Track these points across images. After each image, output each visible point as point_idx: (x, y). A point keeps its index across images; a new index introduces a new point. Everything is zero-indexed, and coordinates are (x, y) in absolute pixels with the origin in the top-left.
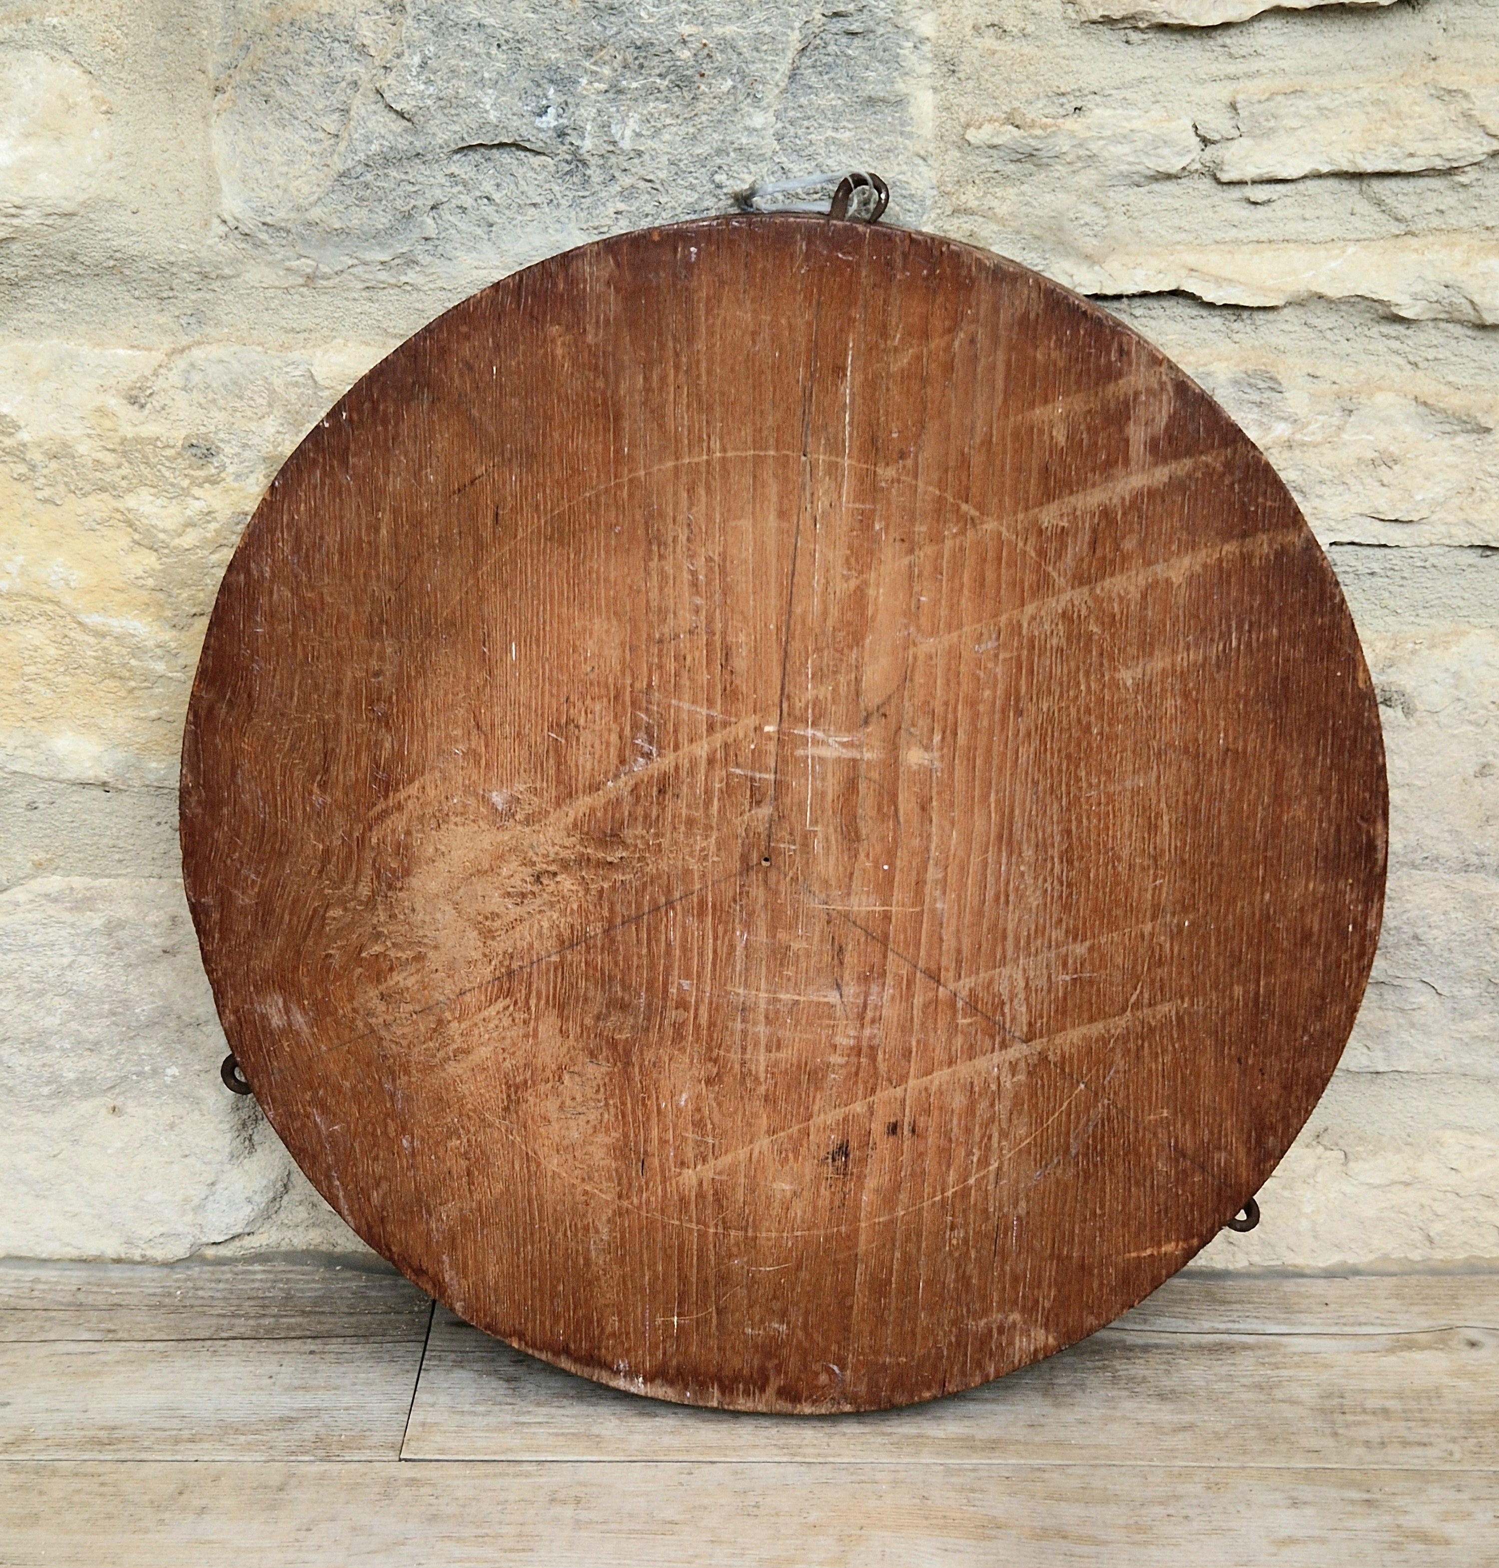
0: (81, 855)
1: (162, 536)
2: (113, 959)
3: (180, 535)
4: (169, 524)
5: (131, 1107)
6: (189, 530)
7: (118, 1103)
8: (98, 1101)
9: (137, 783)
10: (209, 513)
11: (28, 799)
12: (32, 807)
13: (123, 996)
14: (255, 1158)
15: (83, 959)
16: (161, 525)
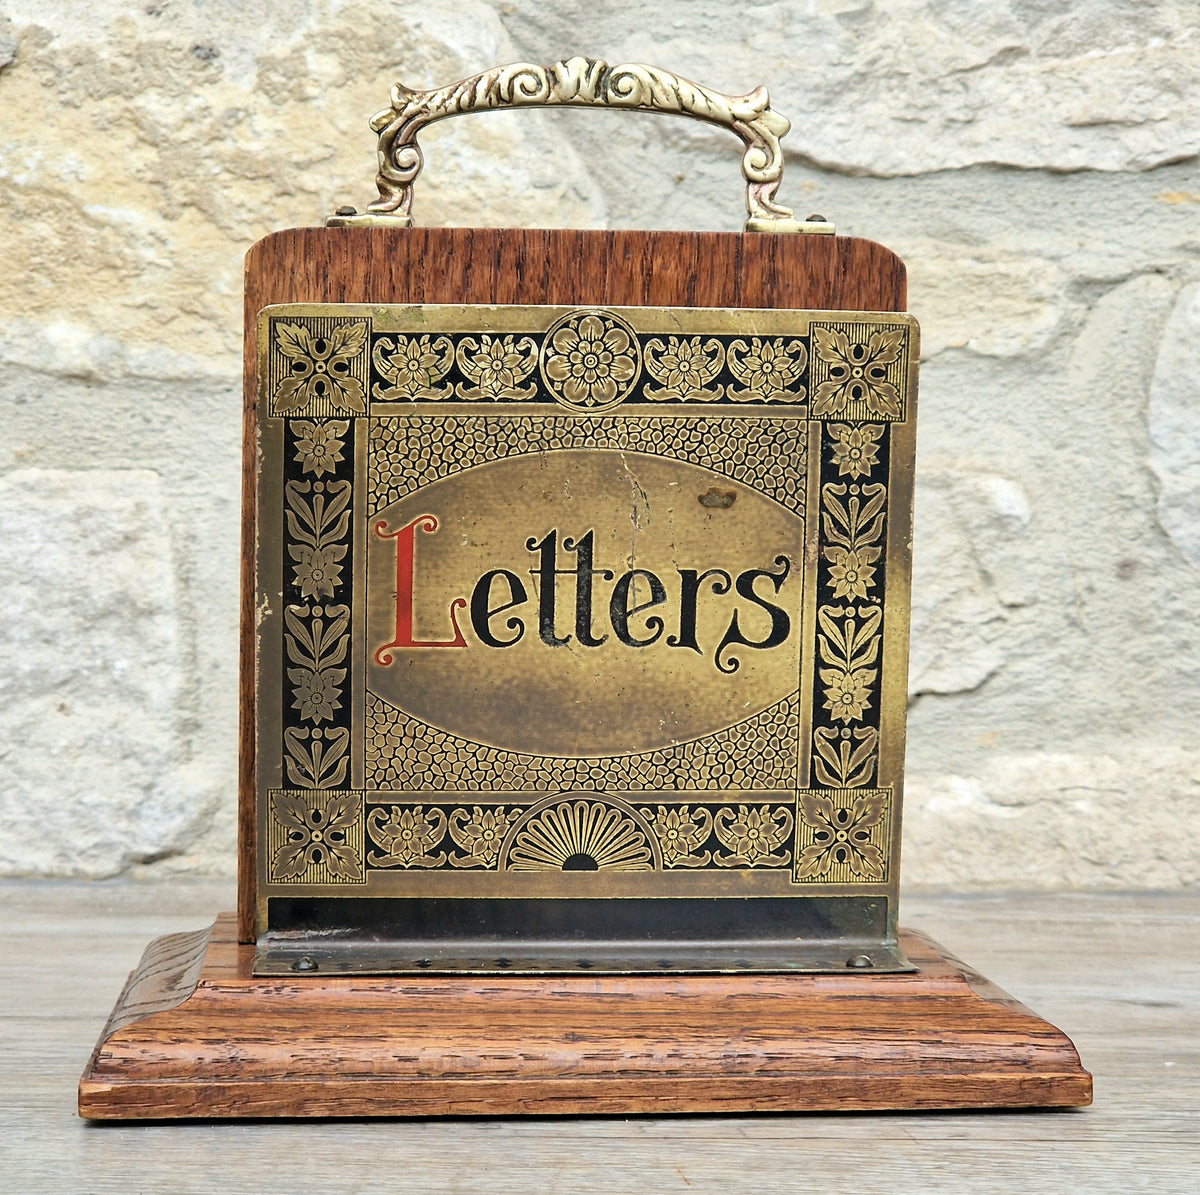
0: (60, 448)
1: (163, 131)
2: (77, 547)
3: (179, 129)
4: (171, 120)
5: (79, 707)
6: (188, 125)
7: (67, 702)
8: (48, 699)
9: (117, 373)
10: (207, 108)
11: (19, 391)
12: (21, 401)
13: (83, 583)
14: (193, 765)
15: (51, 547)
16: (163, 120)
